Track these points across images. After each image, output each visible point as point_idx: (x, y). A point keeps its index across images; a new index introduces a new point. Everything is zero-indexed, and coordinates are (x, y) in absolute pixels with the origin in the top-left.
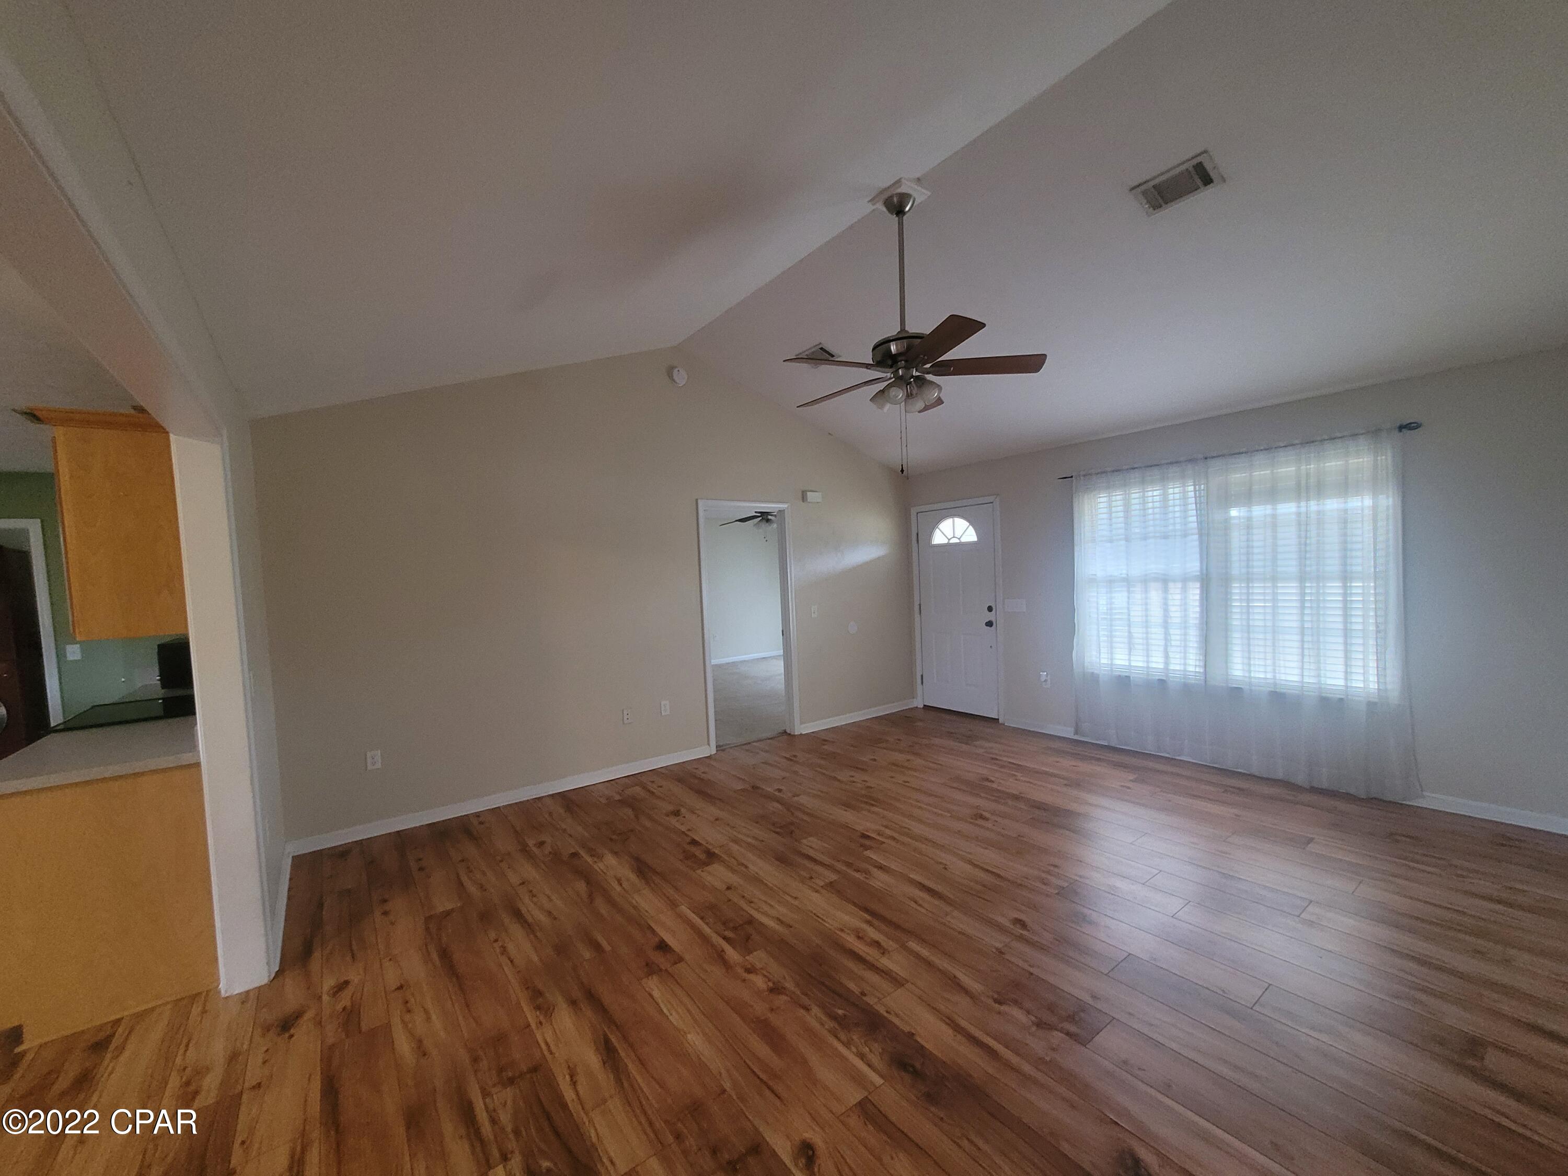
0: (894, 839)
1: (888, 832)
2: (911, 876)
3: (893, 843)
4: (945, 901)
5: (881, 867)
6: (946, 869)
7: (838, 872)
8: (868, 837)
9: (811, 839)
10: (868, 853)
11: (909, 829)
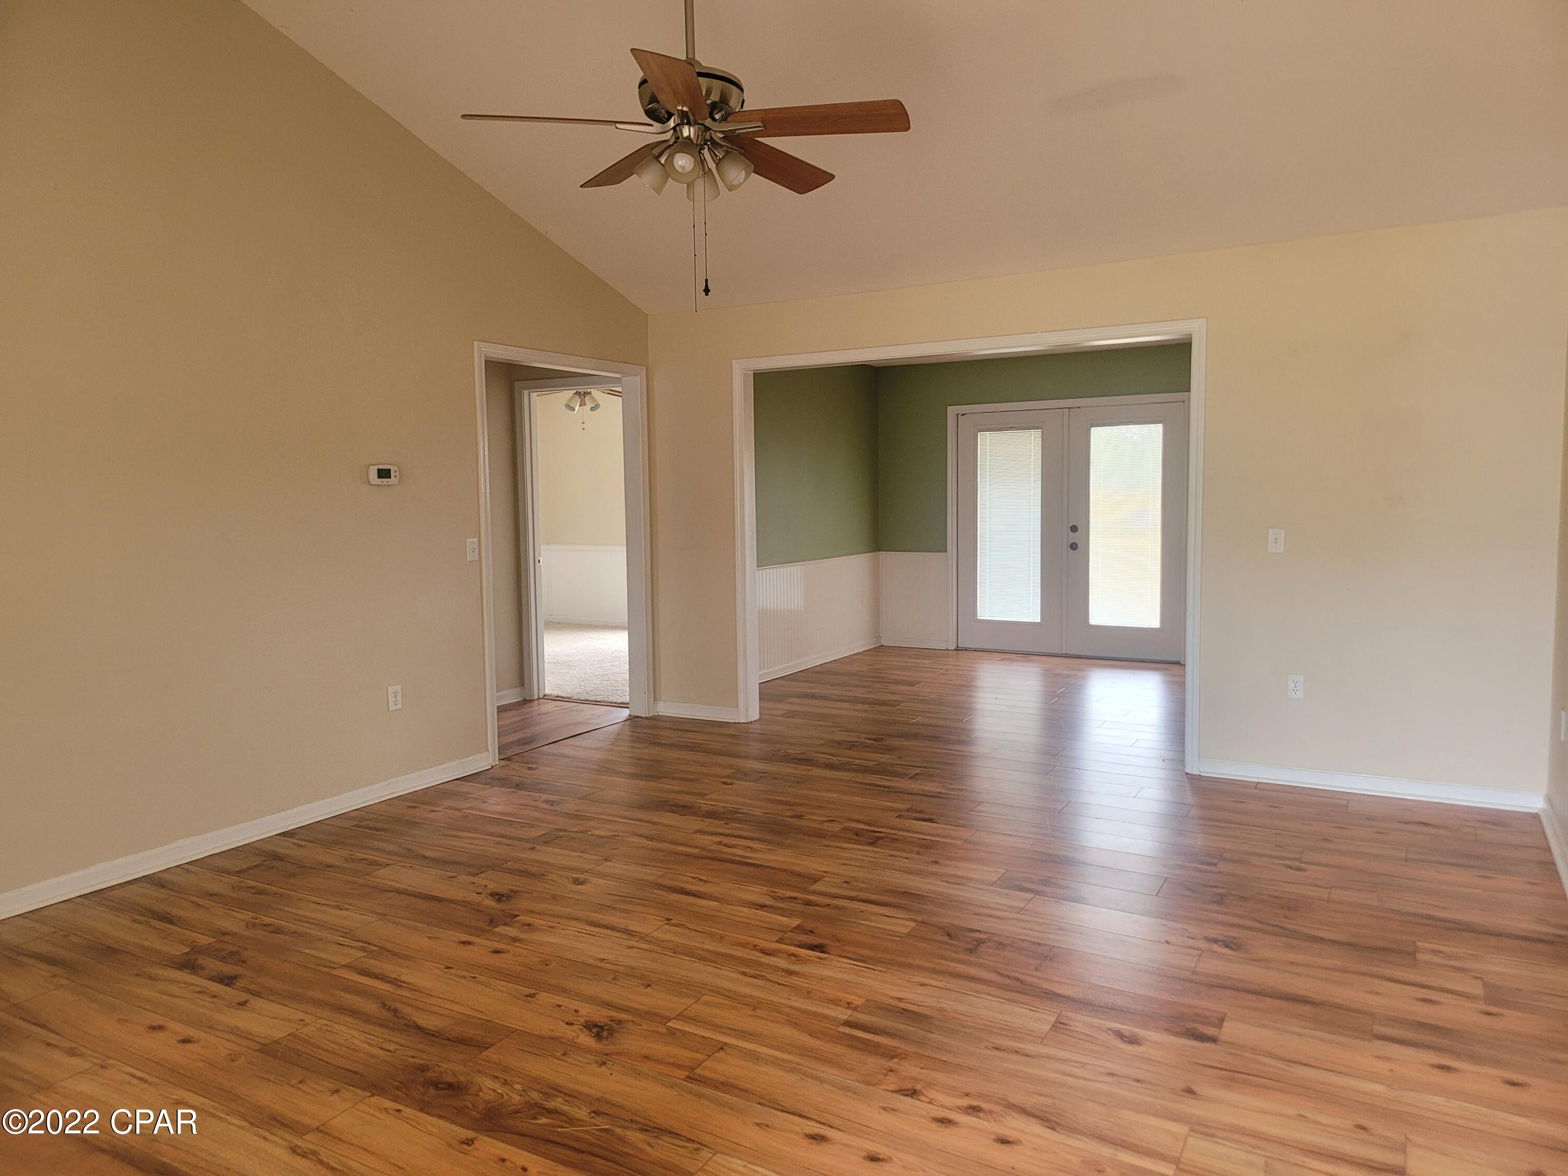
0: (764, 952)
1: (782, 963)
2: (715, 903)
3: (763, 944)
4: (665, 886)
5: (762, 907)
6: (668, 920)
7: (815, 893)
8: (813, 948)
9: (906, 931)
10: (795, 922)
11: (744, 974)
